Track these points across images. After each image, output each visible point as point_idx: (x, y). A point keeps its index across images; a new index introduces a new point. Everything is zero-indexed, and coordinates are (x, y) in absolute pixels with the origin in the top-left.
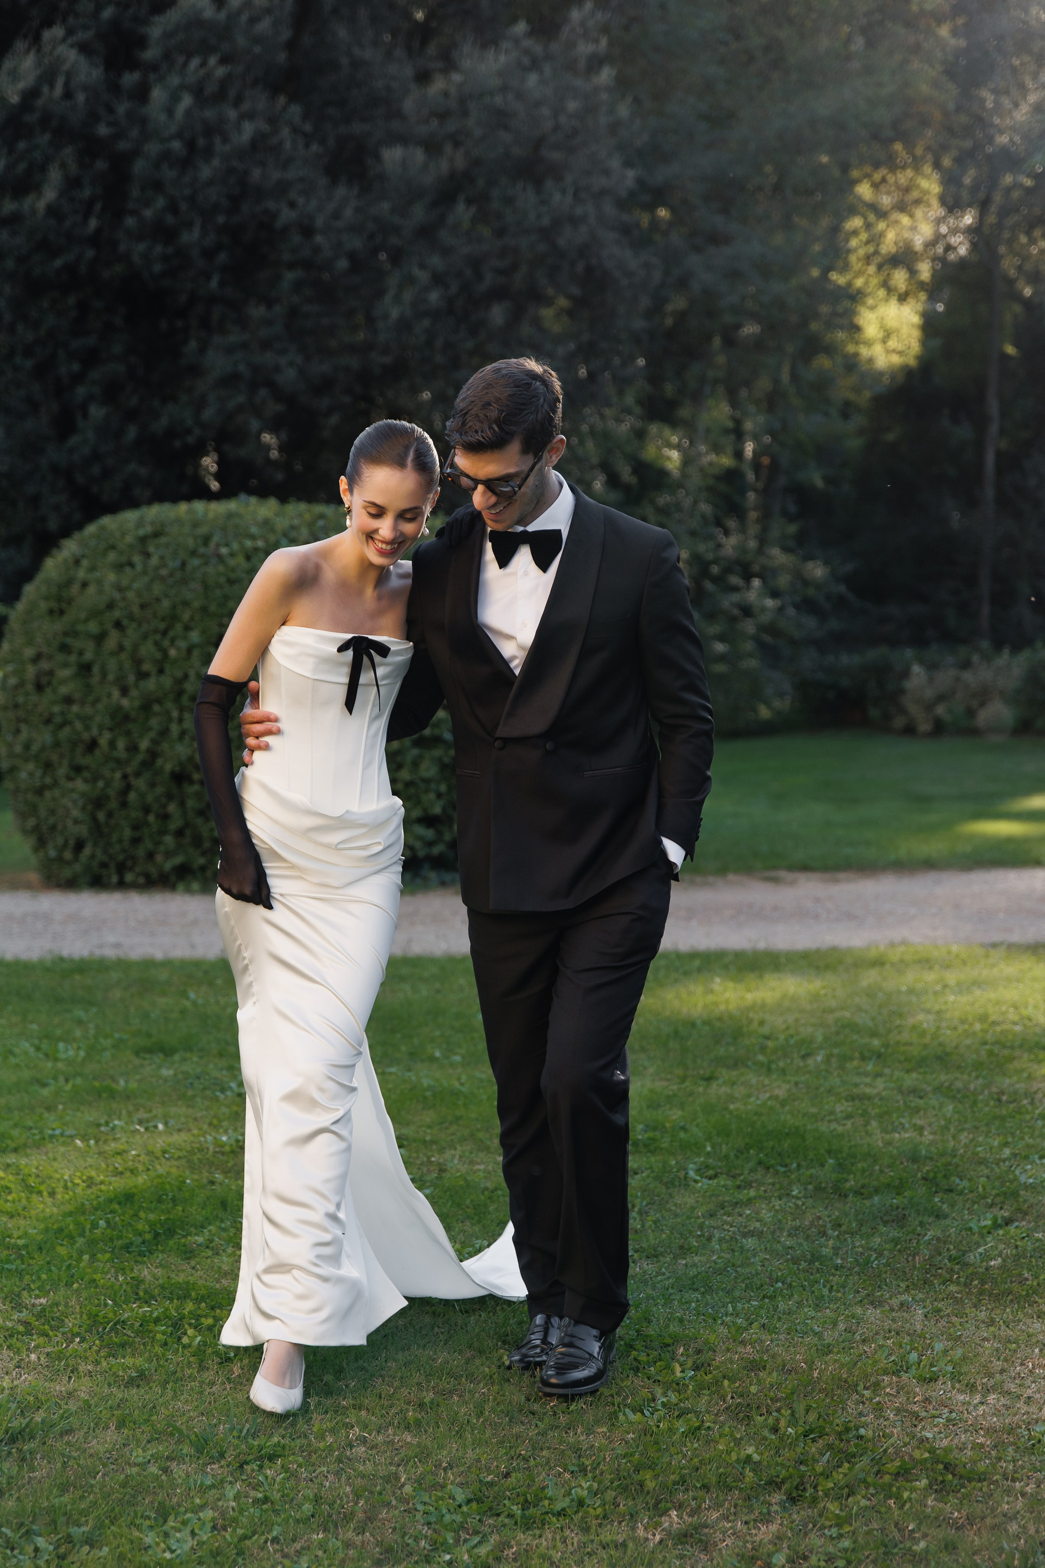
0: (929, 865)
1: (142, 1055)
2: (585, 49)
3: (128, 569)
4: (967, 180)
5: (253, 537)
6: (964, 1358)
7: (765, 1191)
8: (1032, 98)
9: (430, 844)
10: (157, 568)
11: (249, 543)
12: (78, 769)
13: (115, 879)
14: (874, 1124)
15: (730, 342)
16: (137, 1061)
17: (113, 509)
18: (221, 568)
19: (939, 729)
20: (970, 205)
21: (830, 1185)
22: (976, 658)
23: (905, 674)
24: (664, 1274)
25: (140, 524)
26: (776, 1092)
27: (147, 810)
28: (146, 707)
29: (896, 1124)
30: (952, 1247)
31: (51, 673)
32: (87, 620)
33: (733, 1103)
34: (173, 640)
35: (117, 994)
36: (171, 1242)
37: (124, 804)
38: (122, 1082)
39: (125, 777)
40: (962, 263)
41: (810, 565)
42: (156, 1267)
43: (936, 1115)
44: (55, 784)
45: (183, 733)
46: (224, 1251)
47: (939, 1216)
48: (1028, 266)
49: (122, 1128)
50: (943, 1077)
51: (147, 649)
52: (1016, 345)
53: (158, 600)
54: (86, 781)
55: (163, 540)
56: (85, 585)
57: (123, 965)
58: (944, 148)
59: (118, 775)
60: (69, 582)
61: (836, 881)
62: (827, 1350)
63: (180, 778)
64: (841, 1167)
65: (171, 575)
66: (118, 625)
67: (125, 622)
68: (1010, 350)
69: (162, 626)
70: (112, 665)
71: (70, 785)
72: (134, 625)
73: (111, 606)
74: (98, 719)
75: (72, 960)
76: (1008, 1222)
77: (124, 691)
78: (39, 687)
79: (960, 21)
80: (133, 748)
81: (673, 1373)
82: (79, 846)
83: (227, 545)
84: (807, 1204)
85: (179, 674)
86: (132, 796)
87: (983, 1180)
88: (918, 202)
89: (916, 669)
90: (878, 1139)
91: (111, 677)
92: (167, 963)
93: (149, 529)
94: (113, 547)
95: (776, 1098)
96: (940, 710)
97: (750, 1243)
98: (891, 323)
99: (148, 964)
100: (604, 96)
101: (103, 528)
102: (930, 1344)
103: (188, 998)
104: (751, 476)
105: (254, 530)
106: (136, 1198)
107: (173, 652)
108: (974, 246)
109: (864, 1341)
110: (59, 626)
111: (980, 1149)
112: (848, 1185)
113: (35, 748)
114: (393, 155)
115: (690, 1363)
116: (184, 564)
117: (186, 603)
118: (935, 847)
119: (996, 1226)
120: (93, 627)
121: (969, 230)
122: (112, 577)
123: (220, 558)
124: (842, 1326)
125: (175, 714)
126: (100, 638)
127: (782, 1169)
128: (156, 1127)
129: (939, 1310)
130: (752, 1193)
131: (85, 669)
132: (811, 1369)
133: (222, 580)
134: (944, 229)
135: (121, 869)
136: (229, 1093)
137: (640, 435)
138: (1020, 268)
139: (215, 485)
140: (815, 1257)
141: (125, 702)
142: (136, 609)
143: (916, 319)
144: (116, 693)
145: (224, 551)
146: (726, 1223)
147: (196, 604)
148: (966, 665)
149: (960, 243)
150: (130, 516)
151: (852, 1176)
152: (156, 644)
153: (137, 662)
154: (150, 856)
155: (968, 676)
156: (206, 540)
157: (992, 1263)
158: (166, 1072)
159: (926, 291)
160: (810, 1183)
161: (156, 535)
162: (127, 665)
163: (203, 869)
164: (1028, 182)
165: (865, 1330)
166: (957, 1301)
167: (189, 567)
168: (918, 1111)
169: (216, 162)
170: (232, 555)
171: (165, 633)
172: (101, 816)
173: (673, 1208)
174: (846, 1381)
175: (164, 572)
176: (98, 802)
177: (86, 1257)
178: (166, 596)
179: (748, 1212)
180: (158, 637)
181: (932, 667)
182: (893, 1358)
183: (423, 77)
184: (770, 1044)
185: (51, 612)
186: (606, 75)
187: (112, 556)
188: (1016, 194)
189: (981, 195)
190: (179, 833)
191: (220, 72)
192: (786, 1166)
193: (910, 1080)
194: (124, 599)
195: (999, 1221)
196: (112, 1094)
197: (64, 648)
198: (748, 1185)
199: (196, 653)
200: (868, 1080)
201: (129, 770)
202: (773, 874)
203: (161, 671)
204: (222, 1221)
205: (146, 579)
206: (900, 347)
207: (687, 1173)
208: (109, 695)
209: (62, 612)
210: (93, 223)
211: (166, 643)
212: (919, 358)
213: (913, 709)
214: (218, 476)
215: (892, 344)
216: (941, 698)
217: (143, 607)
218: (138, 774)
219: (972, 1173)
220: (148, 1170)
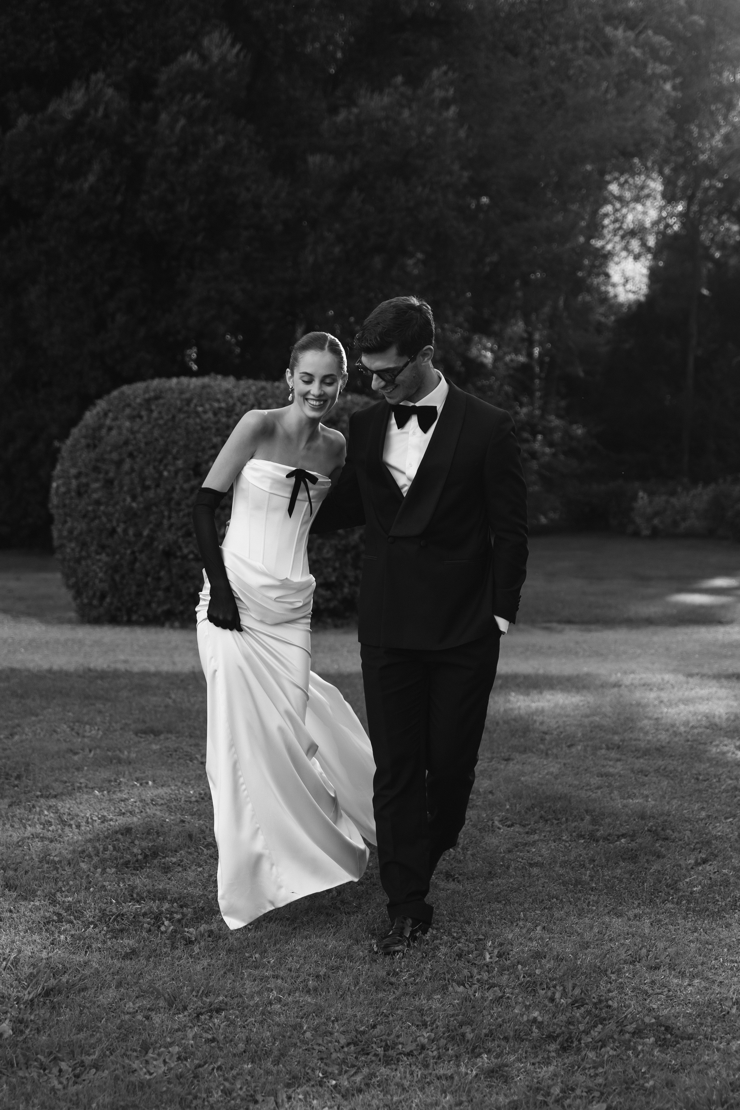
0: (649, 622)
1: (139, 735)
2: (439, 94)
3: (138, 420)
4: (680, 183)
5: (218, 401)
6: (677, 954)
7: (545, 836)
8: (723, 131)
9: (328, 600)
10: (156, 419)
11: (216, 405)
12: (103, 547)
13: (125, 618)
14: (616, 792)
15: (526, 282)
16: (136, 739)
17: (130, 381)
18: (198, 420)
19: (655, 534)
20: (681, 199)
21: (588, 833)
22: (679, 489)
23: (634, 498)
24: (479, 891)
25: (146, 390)
26: (551, 769)
27: (147, 574)
28: (148, 508)
29: (630, 793)
30: (668, 878)
31: (87, 485)
32: (111, 452)
33: (523, 776)
34: (166, 466)
35: (124, 694)
36: (155, 861)
37: (132, 570)
38: (126, 753)
39: (133, 553)
40: (676, 234)
41: (575, 427)
42: (145, 878)
43: (656, 788)
44: (89, 556)
45: (171, 526)
46: (190, 868)
47: (659, 856)
48: (718, 239)
49: (125, 783)
50: (660, 762)
51: (149, 471)
52: (708, 289)
53: (157, 440)
54: (108, 555)
55: (161, 401)
56: (110, 429)
57: (129, 674)
58: (666, 162)
59: (129, 552)
60: (100, 427)
61: (590, 631)
62: (586, 946)
63: (168, 554)
64: (594, 821)
65: (165, 424)
66: (131, 455)
67: (135, 453)
68: (705, 292)
69: (159, 456)
70: (127, 480)
71: (98, 557)
72: (141, 456)
73: (126, 443)
74: (117, 515)
75: (96, 671)
76: (705, 861)
77: (134, 498)
78: (79, 494)
79: (678, 81)
80: (138, 535)
81: (485, 959)
82: (103, 597)
83: (202, 405)
84: (572, 846)
85: (169, 487)
86: (138, 565)
87: (688, 833)
88: (648, 196)
89: (641, 494)
90: (619, 803)
91: (125, 488)
92: (157, 674)
93: (152, 394)
94: (129, 405)
95: (552, 773)
96: (656, 521)
97: (535, 871)
98: (629, 274)
99: (145, 674)
100: (451, 125)
101: (123, 393)
102: (654, 944)
103: (170, 698)
104: (537, 369)
105: (219, 396)
106: (133, 830)
107: (165, 473)
108: (684, 225)
109: (611, 940)
110: (93, 455)
111: (685, 811)
112: (599, 834)
113: (76, 533)
114: (314, 160)
115: (496, 952)
116: (174, 417)
117: (175, 443)
118: (652, 609)
119: (697, 864)
120: (115, 456)
121: (681, 215)
122: (128, 424)
123: (197, 414)
124: (596, 930)
125: (166, 513)
126: (119, 463)
127: (555, 822)
128: (147, 783)
129: (660, 921)
130: (536, 837)
131: (109, 483)
132: (576, 959)
133: (198, 428)
134: (664, 214)
135: (129, 612)
136: (195, 762)
137: (468, 341)
138: (712, 240)
139: (195, 367)
140: (578, 882)
141: (134, 505)
142: (142, 445)
143: (645, 271)
144: (129, 499)
145: (200, 409)
146: (519, 857)
147: (181, 443)
148: (673, 493)
149: (675, 223)
150: (140, 386)
151: (602, 828)
152: (155, 468)
153: (143, 479)
154: (148, 604)
155: (674, 500)
156: (189, 402)
157: (695, 889)
158: (154, 747)
159: (652, 253)
160: (574, 832)
161: (157, 398)
162: (136, 481)
163: (182, 613)
164: (719, 185)
165: (611, 933)
166: (672, 915)
167: (177, 420)
168: (644, 785)
169: (200, 161)
170: (205, 412)
171: (161, 461)
172: (117, 578)
173: (485, 846)
174: (599, 968)
175: (161, 422)
176: (116, 569)
177: (99, 870)
178: (162, 437)
179: (534, 850)
180: (156, 464)
181: (651, 494)
182: (630, 952)
183: (334, 110)
184: (548, 737)
185: (88, 446)
186: (452, 111)
187: (128, 411)
188: (711, 192)
189: (689, 192)
190: (167, 590)
191: (204, 103)
192: (558, 820)
193: (640, 763)
194: (135, 438)
195: (699, 861)
196: (120, 761)
197: (96, 469)
198: (534, 832)
199: (180, 474)
200: (611, 763)
201: (136, 549)
202: (548, 625)
203: (158, 486)
204: (189, 848)
205: (150, 426)
206: (634, 289)
207: (493, 823)
208: (124, 500)
209: (95, 446)
210: (119, 198)
211: (162, 468)
212: (647, 296)
213: (638, 520)
214: (196, 361)
215: (629, 286)
216: (656, 514)
217: (147, 444)
218: (141, 552)
219: (680, 827)
220: (142, 812)
